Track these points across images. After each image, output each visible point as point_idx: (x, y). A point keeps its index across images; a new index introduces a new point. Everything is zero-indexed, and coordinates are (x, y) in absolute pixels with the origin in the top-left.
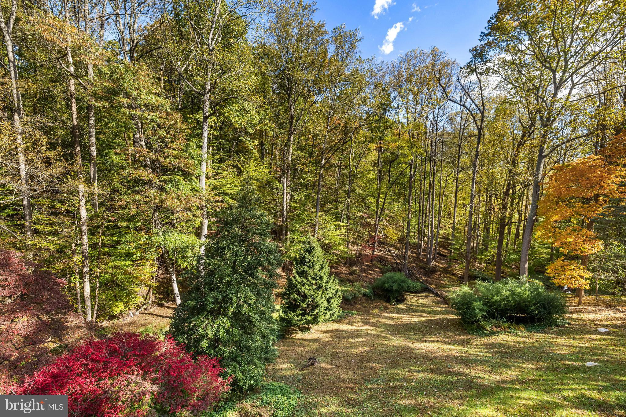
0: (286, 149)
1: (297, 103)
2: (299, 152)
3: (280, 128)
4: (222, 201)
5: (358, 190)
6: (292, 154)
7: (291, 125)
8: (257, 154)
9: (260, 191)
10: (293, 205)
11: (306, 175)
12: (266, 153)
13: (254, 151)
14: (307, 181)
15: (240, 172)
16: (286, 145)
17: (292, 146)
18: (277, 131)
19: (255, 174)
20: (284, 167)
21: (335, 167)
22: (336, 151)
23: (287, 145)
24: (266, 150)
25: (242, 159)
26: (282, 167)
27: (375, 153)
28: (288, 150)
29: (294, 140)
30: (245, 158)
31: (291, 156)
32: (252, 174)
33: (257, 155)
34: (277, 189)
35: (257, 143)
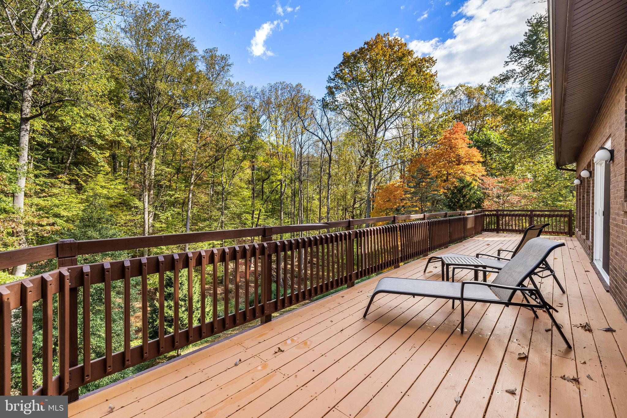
0: (146, 164)
1: (161, 114)
2: (163, 167)
3: (138, 139)
4: (53, 224)
5: (233, 209)
6: (156, 168)
7: (153, 138)
8: (107, 166)
9: (111, 211)
10: (158, 225)
11: (173, 192)
12: (120, 166)
13: (103, 164)
14: (175, 199)
15: (80, 189)
16: (147, 159)
17: (154, 160)
18: (135, 142)
19: (105, 192)
20: (144, 183)
21: (208, 184)
22: (206, 167)
23: (149, 159)
24: (120, 163)
25: (85, 171)
26: (142, 184)
27: (249, 171)
28: (150, 164)
29: (157, 154)
30: (89, 172)
31: (153, 171)
32: (100, 190)
33: (108, 168)
34: (136, 207)
35: (108, 155)
